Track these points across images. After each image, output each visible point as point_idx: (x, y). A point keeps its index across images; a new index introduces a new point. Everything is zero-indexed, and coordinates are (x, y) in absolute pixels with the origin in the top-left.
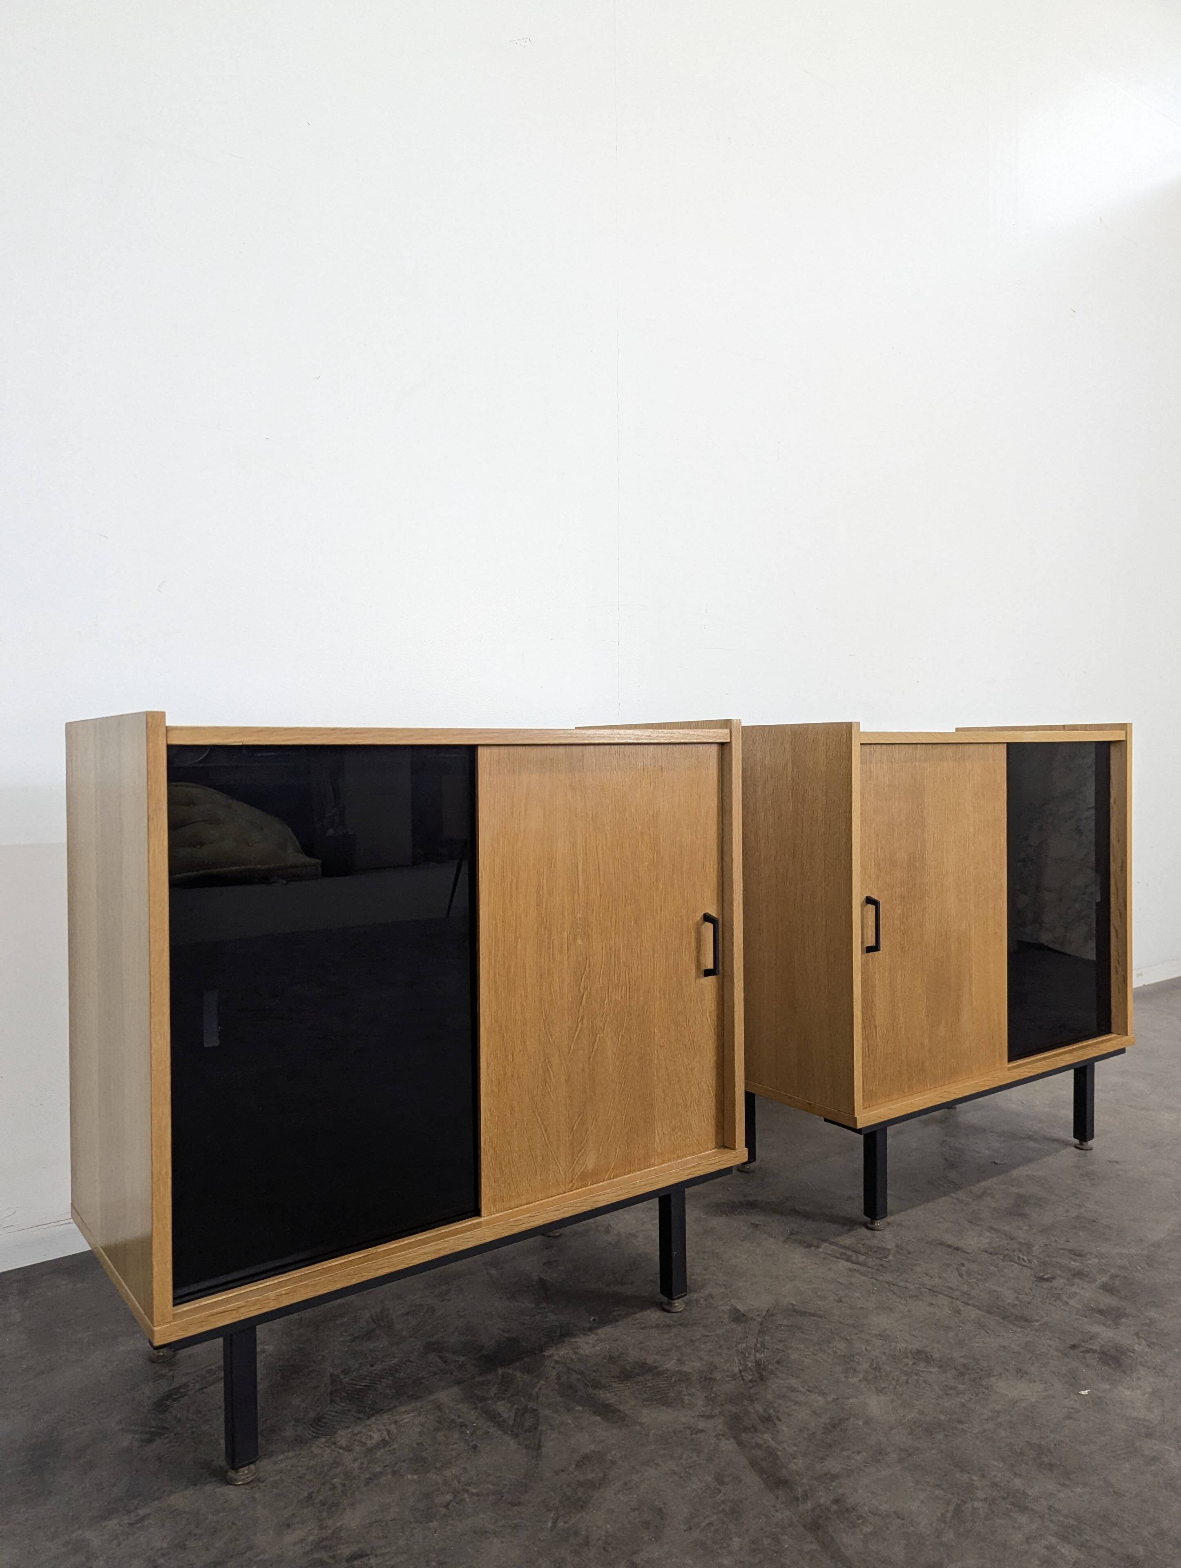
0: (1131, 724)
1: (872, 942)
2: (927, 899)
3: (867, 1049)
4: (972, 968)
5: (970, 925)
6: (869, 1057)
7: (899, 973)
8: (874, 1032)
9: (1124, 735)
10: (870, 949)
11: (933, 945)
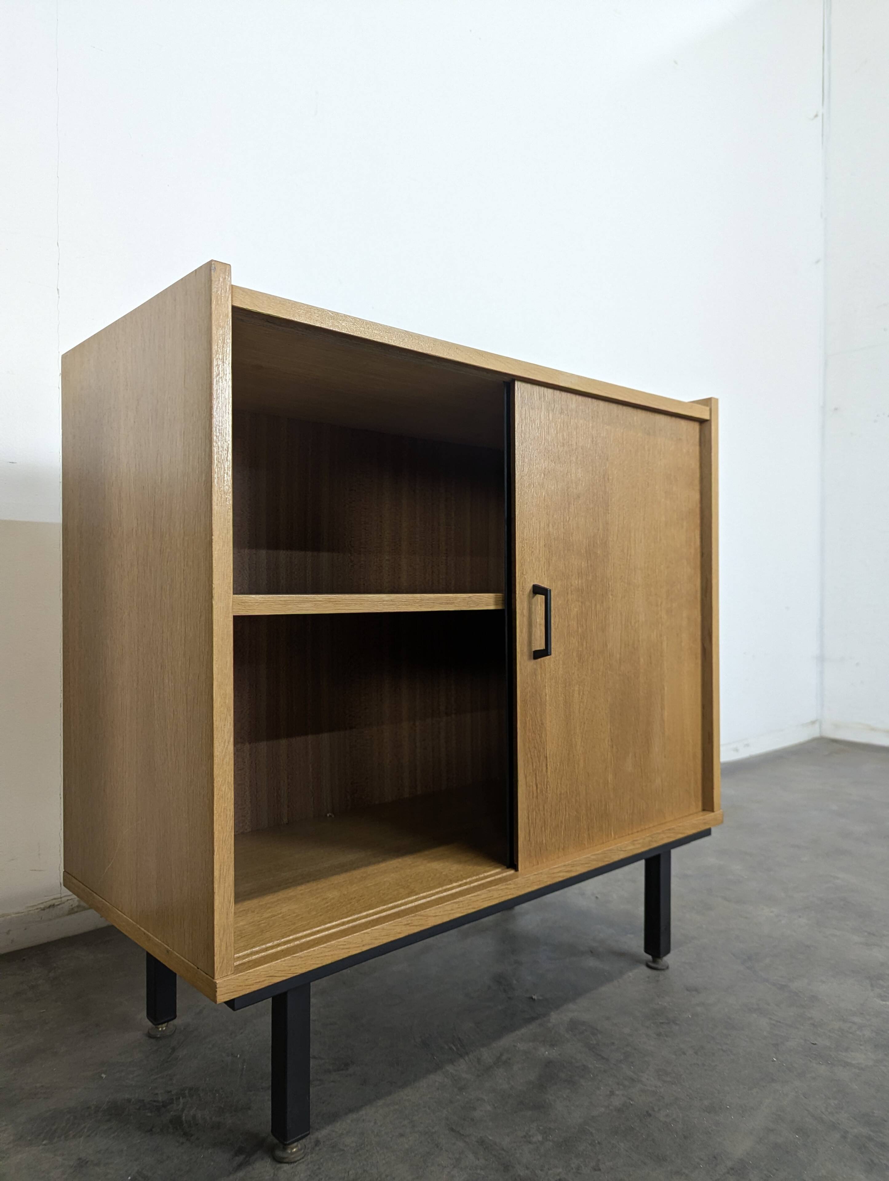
0: (717, 400)
1: (540, 645)
2: (611, 597)
3: (535, 788)
4: (664, 689)
5: (661, 636)
6: (537, 797)
7: (577, 689)
8: (544, 765)
9: (708, 413)
10: (538, 655)
11: (618, 656)
